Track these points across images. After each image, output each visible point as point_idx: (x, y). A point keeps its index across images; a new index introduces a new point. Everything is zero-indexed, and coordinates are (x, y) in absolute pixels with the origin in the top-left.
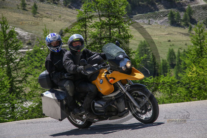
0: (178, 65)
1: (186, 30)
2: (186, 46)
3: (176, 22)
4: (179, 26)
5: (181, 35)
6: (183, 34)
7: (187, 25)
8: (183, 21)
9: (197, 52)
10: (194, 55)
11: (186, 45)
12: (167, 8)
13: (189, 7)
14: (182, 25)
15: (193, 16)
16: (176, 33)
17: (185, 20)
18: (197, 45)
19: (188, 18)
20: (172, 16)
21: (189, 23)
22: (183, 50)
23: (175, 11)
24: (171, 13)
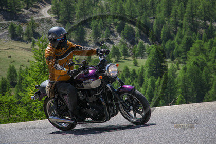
0: (19, 84)
1: (29, 45)
2: (28, 63)
3: (17, 35)
4: (21, 40)
5: (24, 50)
6: (25, 49)
7: (30, 40)
8: (25, 35)
9: (40, 68)
10: (37, 72)
11: (28, 61)
12: (7, 19)
13: (32, 20)
14: (25, 39)
15: (37, 30)
16: (17, 48)
17: (28, 33)
18: (40, 61)
19: (31, 31)
20: (13, 28)
21: (32, 37)
22: (25, 68)
23: (16, 23)
24: (12, 26)
